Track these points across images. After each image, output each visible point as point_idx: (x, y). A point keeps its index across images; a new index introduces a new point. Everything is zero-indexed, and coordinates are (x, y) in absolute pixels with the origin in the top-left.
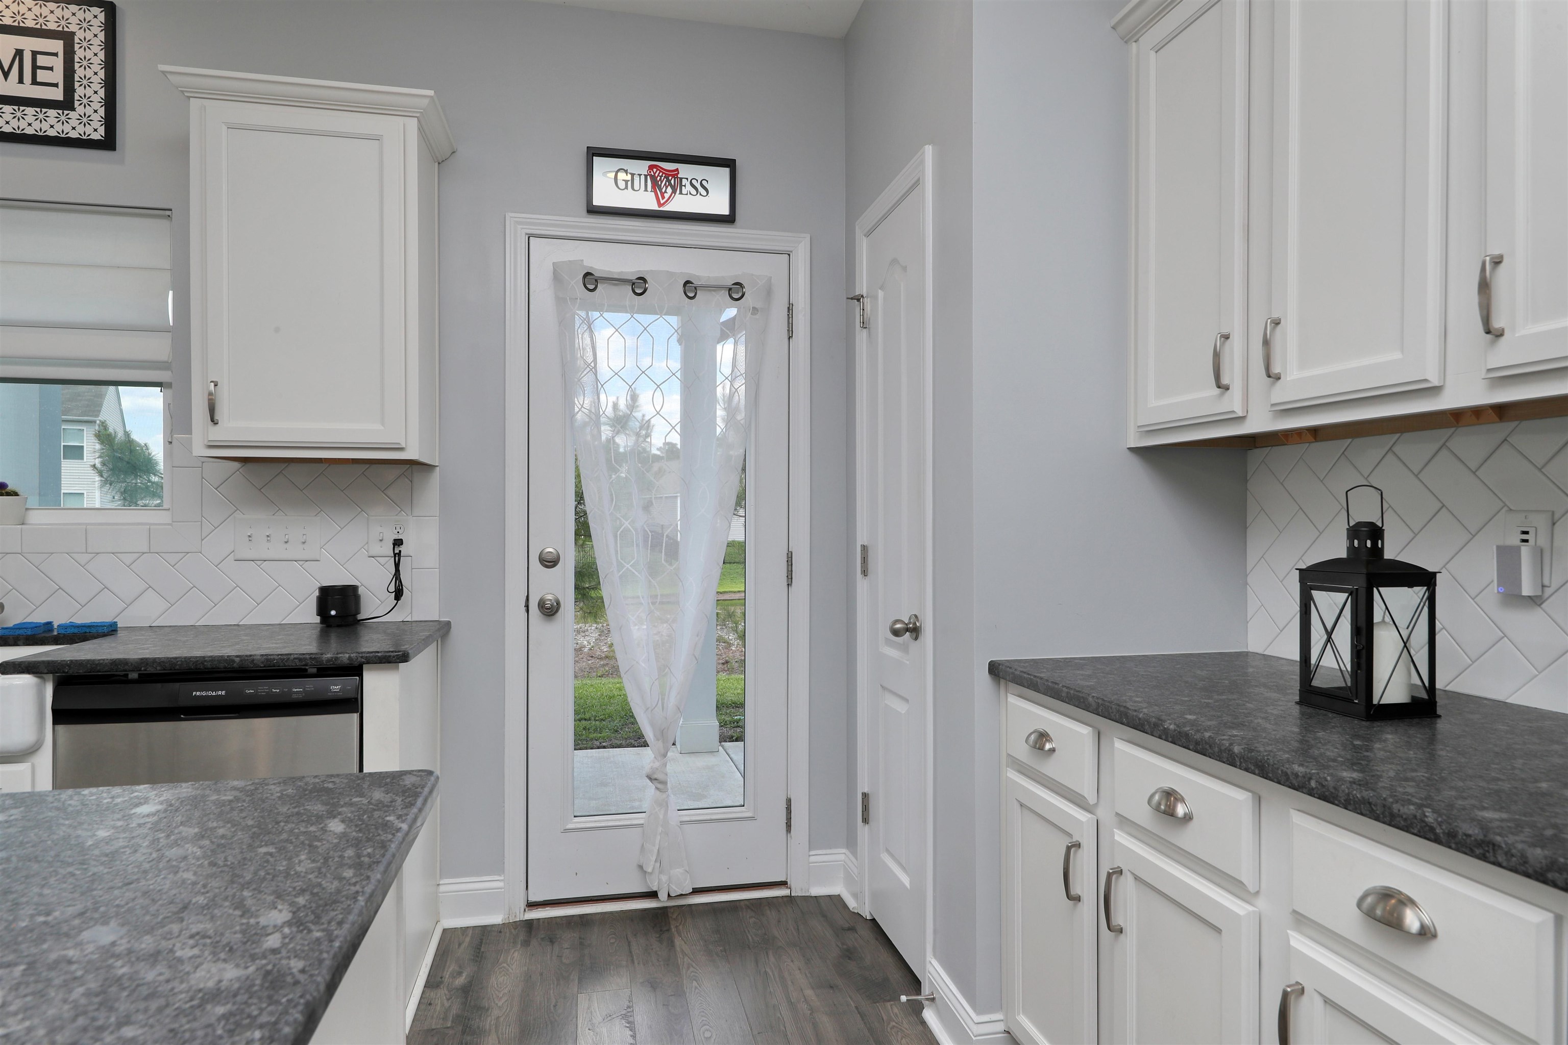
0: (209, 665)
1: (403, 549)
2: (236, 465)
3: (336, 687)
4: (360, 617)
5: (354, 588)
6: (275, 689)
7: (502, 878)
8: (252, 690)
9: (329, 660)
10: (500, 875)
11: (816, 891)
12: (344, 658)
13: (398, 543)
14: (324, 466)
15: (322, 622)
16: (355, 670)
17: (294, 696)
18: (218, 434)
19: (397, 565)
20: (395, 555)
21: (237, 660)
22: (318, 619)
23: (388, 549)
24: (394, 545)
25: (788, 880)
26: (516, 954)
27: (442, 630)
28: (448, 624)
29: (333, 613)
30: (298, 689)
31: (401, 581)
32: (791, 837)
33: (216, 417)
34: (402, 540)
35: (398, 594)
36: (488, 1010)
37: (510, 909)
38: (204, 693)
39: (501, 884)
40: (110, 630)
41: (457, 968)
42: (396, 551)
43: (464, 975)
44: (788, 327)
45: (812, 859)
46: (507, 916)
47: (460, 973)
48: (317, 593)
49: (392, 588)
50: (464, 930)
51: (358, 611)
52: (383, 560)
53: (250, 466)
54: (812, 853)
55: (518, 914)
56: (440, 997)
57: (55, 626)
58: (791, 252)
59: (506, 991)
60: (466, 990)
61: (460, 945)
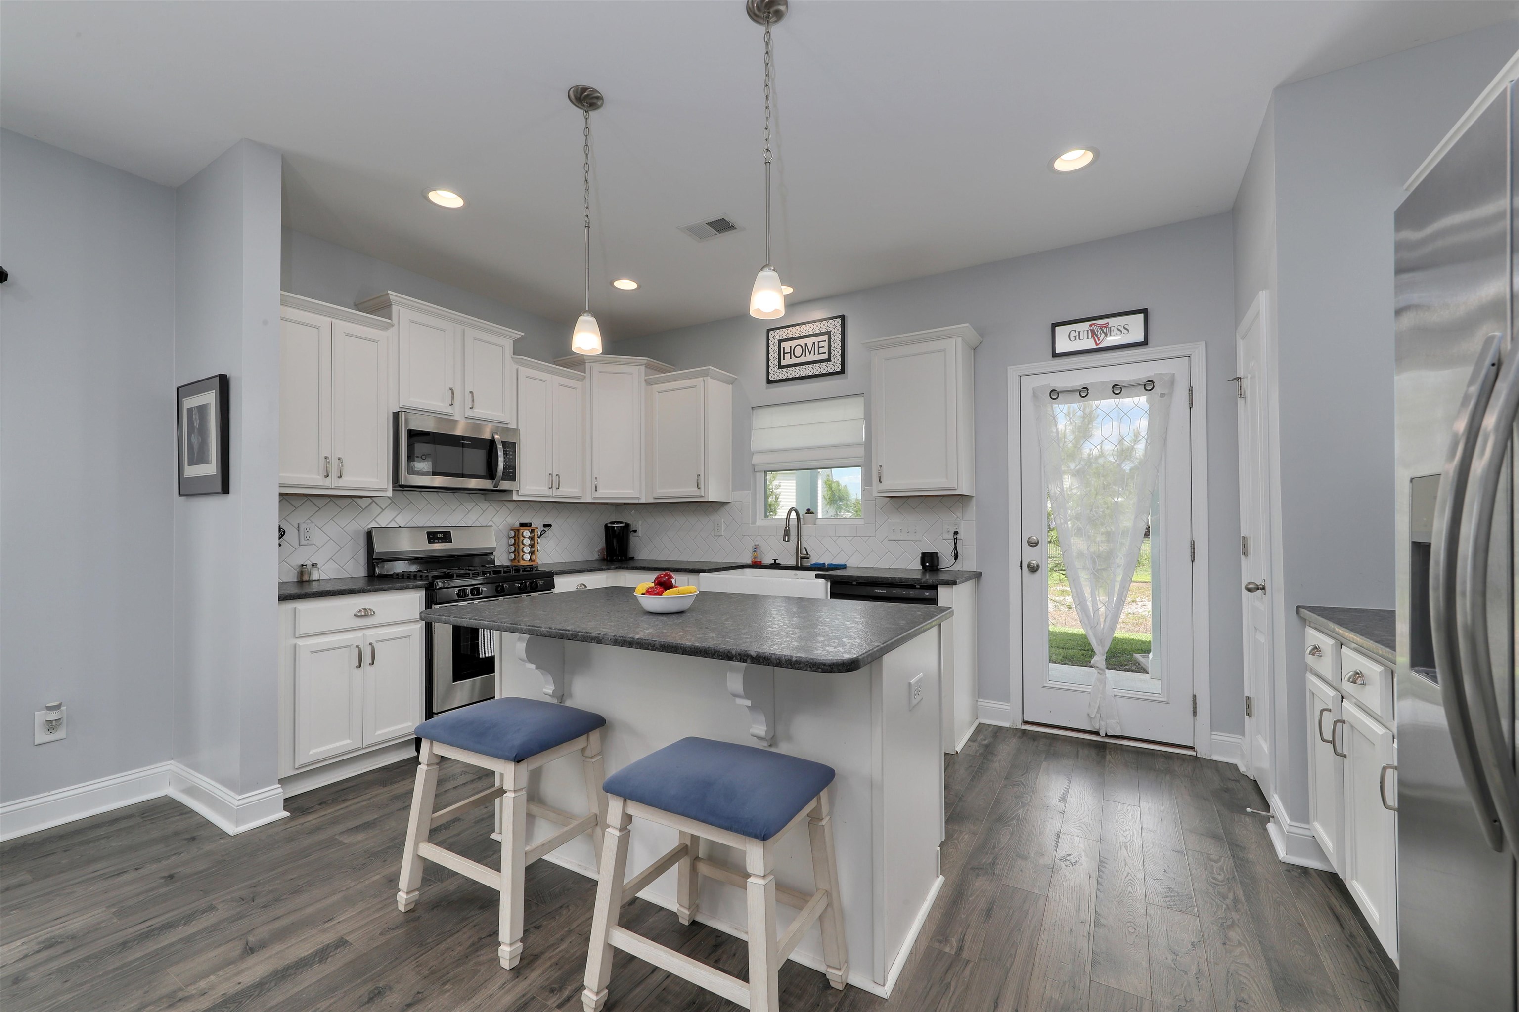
0: (880, 580)
1: (958, 536)
2: (888, 499)
3: (927, 594)
4: (939, 567)
5: (937, 554)
6: (904, 592)
7: (1009, 705)
8: (895, 592)
9: (924, 582)
10: (1008, 703)
11: (1215, 757)
12: (930, 581)
13: (956, 533)
14: (923, 498)
15: (923, 569)
16: (934, 587)
17: (911, 596)
18: (882, 487)
19: (955, 544)
20: (954, 538)
21: (890, 579)
22: (921, 567)
23: (951, 536)
24: (954, 534)
25: (1195, 747)
26: (1014, 740)
27: (978, 576)
28: (981, 573)
29: (927, 564)
30: (912, 593)
31: (957, 551)
32: (1196, 720)
33: (881, 480)
34: (958, 532)
35: (956, 557)
36: (996, 755)
37: (1013, 721)
38: (878, 591)
39: (1009, 708)
40: (843, 567)
41: (984, 738)
42: (955, 537)
43: (987, 741)
44: (1189, 401)
45: (1213, 737)
46: (1012, 725)
47: (985, 740)
48: (921, 555)
49: (953, 554)
50: (990, 726)
51: (938, 565)
52: (949, 541)
53: (893, 499)
54: (1213, 733)
55: (1018, 725)
56: (975, 746)
57: (827, 565)
58: (1191, 354)
59: (1007, 751)
60: (987, 746)
61: (986, 730)
